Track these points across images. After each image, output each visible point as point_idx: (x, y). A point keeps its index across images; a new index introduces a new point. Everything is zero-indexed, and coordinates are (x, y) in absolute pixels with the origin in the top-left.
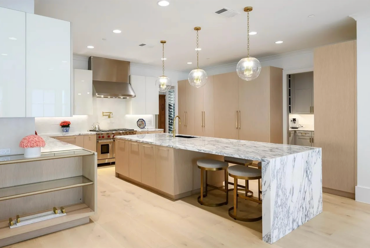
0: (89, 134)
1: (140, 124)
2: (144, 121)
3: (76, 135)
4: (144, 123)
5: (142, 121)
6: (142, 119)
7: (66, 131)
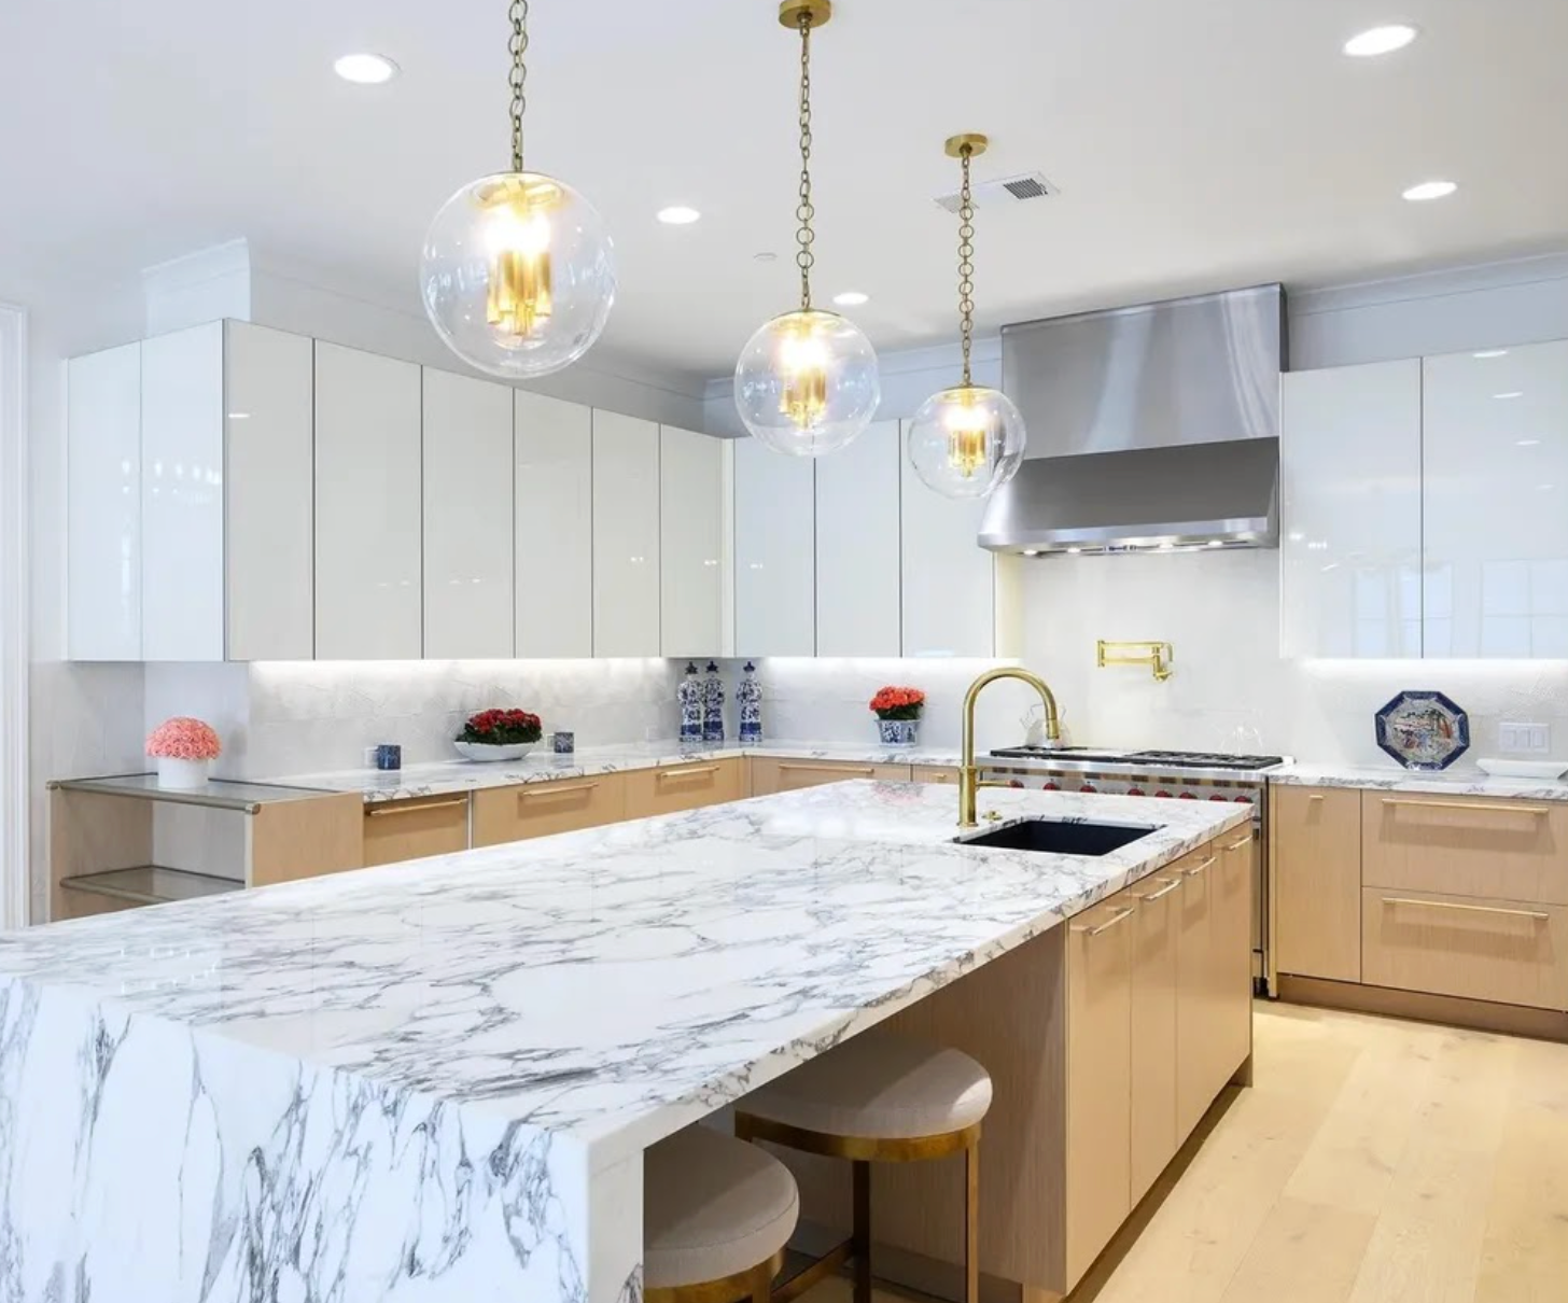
0: (938, 763)
1: (1409, 733)
2: (1457, 710)
3: (874, 760)
4: (1455, 728)
5: (1439, 707)
6: (1441, 698)
7: (892, 740)
